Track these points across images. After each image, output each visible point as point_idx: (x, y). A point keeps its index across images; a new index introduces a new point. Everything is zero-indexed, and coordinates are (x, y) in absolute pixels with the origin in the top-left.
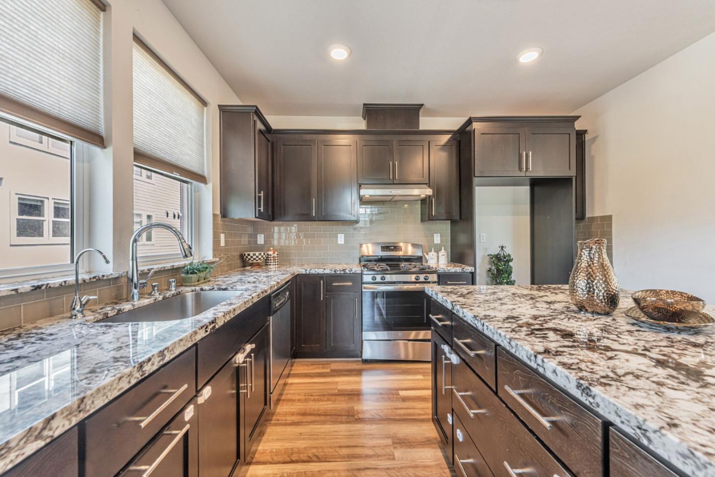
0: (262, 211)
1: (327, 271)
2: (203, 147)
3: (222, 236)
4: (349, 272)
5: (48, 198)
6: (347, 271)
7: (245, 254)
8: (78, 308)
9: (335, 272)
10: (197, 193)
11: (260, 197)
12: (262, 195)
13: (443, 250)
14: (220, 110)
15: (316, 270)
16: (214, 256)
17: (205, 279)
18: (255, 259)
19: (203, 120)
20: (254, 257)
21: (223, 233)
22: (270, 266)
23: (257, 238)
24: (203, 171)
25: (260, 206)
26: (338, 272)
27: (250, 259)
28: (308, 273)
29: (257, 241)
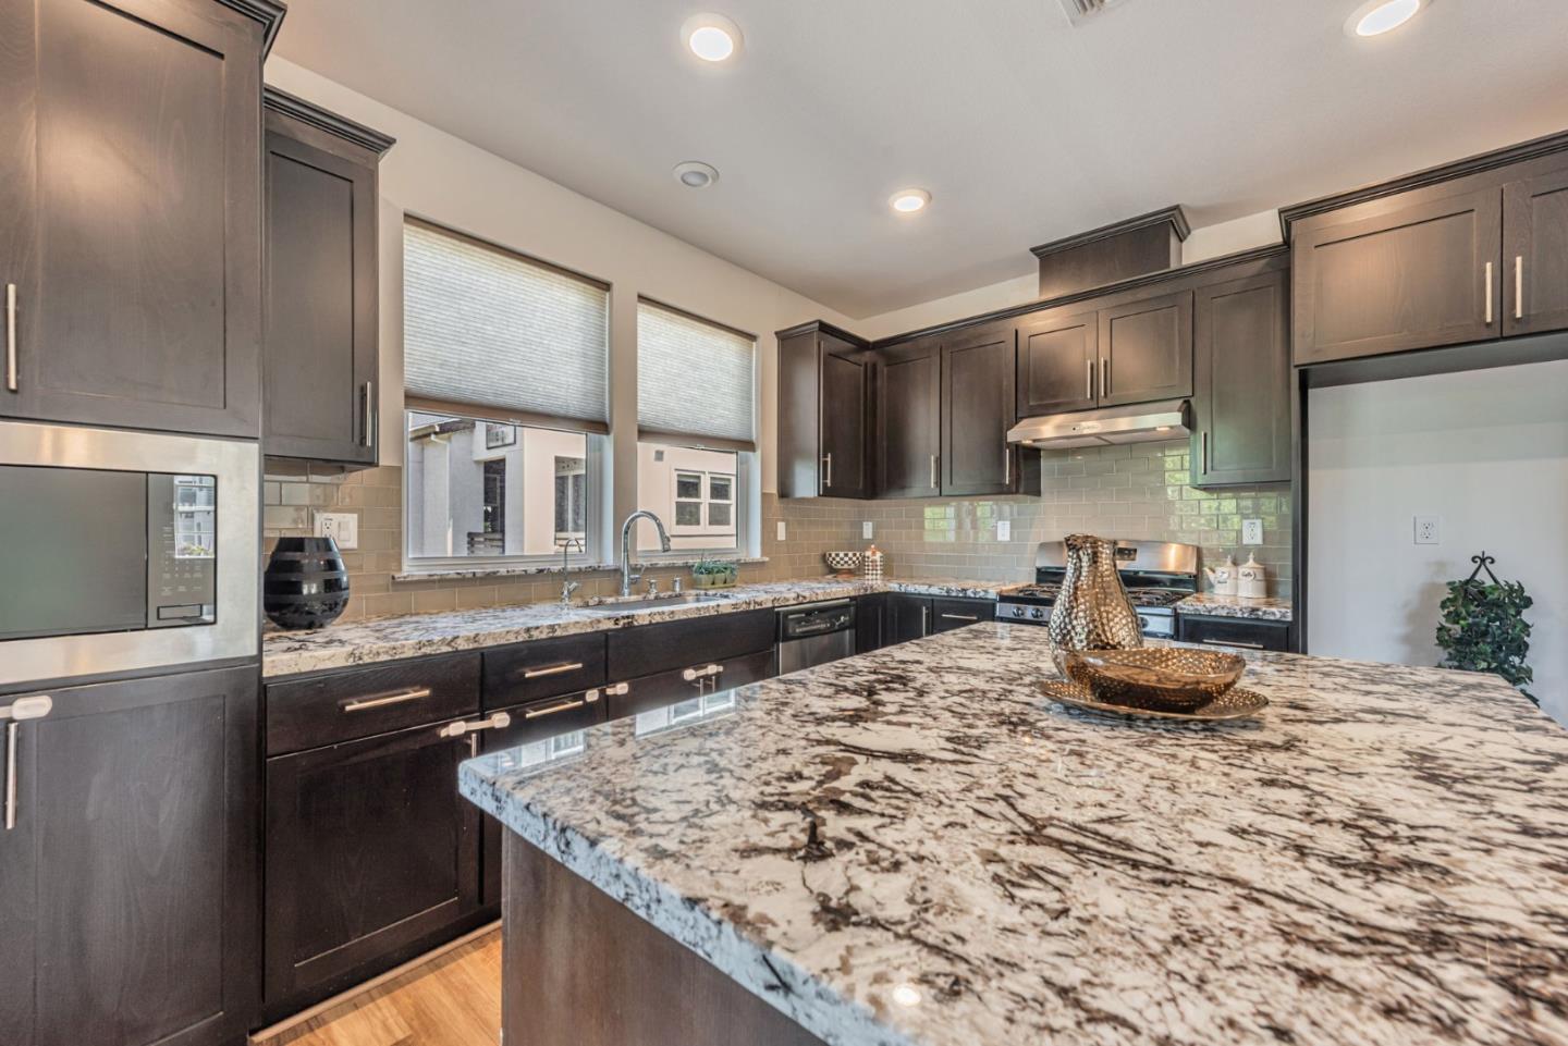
0: (829, 485)
1: (935, 591)
2: (750, 400)
3: (781, 526)
4: (972, 595)
5: (704, 473)
6: (970, 593)
7: (830, 555)
8: (566, 593)
9: (947, 592)
10: (744, 466)
11: (825, 463)
12: (829, 459)
13: (1251, 563)
14: (778, 338)
15: (917, 586)
16: (763, 554)
17: (725, 582)
18: (846, 562)
19: (751, 361)
20: (846, 559)
21: (783, 521)
22: (867, 577)
23: (862, 528)
24: (751, 436)
25: (825, 478)
26: (954, 594)
27: (838, 562)
28: (903, 590)
29: (862, 533)
